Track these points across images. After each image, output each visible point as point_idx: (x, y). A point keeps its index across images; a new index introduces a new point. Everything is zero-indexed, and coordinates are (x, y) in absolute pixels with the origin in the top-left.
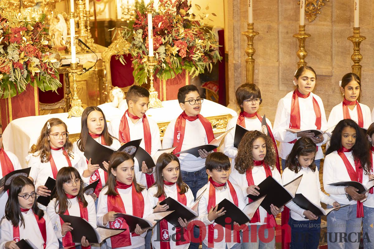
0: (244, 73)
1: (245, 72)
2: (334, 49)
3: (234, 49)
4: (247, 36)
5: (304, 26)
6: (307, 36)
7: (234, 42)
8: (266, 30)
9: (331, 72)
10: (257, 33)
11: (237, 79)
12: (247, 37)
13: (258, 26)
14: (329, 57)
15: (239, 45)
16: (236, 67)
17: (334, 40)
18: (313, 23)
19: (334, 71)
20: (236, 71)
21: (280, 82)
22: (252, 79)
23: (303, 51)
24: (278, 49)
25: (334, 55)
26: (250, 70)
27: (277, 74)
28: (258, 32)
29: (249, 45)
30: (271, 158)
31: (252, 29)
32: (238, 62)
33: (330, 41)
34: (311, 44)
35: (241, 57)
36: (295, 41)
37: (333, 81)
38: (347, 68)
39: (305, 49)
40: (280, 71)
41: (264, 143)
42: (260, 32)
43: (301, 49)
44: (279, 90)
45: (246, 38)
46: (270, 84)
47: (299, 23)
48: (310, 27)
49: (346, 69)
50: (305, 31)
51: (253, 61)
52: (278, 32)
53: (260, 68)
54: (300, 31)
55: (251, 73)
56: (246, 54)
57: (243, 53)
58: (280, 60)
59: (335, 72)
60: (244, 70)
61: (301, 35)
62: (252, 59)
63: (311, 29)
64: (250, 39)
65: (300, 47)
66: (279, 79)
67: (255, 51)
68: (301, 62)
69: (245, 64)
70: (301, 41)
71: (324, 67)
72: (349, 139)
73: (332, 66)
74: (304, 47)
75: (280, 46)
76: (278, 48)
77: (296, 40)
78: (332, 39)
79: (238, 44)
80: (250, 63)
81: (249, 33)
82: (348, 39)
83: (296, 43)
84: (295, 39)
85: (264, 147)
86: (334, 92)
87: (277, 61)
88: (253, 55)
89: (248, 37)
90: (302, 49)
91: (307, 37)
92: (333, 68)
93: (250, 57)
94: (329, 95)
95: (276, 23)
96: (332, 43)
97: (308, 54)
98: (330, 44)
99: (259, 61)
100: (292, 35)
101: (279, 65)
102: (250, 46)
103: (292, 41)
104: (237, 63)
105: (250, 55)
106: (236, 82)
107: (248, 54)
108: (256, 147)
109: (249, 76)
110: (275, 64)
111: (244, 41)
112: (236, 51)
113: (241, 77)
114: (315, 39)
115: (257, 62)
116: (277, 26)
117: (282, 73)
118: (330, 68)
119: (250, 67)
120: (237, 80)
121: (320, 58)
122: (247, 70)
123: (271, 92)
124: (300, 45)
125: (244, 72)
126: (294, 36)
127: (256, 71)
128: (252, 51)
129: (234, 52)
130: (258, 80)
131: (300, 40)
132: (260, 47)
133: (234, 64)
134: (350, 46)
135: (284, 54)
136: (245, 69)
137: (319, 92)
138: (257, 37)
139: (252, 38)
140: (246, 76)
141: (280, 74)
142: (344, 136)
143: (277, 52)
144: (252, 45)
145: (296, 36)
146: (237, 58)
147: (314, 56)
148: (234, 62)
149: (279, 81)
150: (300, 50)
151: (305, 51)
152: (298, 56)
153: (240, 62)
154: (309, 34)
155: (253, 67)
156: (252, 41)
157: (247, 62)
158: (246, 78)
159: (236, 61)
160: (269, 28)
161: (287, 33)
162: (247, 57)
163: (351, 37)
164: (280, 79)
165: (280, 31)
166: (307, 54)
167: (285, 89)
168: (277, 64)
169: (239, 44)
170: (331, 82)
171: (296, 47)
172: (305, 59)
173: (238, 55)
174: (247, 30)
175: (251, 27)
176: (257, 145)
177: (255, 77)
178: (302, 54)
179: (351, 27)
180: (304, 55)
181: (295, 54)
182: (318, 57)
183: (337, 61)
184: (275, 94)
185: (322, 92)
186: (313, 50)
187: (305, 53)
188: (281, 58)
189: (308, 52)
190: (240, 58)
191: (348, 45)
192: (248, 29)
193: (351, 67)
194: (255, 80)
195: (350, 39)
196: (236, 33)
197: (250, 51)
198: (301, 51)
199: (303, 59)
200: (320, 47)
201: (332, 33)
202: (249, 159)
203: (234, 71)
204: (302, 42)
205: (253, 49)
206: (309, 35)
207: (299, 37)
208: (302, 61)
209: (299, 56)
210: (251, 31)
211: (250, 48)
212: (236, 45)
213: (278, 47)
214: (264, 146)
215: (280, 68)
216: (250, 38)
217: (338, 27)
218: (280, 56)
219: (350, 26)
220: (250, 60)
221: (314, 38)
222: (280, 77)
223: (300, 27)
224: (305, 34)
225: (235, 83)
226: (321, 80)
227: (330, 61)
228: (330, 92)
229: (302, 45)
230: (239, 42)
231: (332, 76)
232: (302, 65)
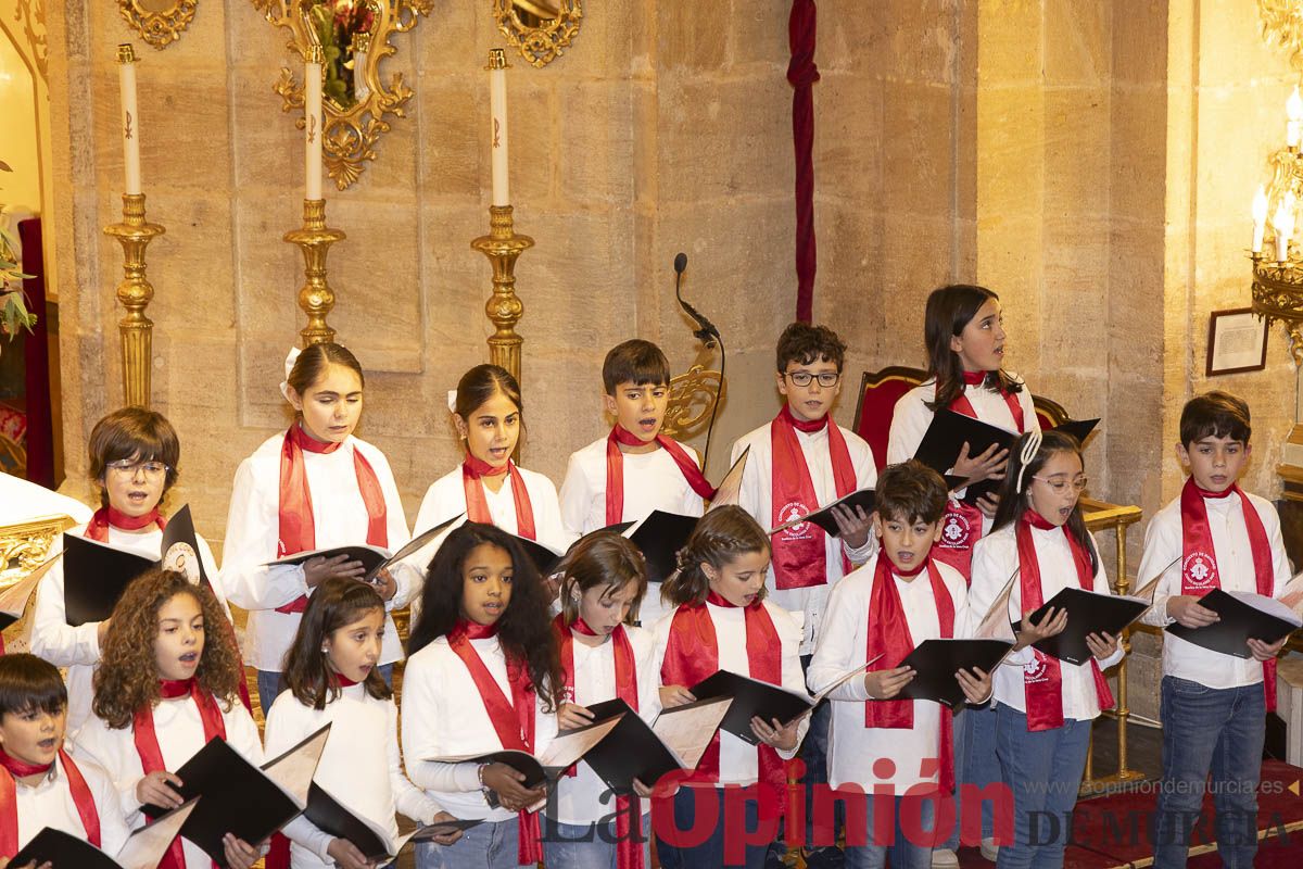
0: (115, 369)
1: (120, 366)
2: (426, 280)
3: (79, 285)
4: (122, 239)
5: (322, 204)
6: (333, 238)
7: (78, 261)
8: (189, 219)
9: (420, 362)
10: (160, 230)
11: (92, 392)
12: (122, 242)
13: (158, 206)
14: (410, 309)
15: (97, 272)
16: (86, 351)
17: (425, 249)
18: (351, 192)
19: (427, 356)
20: (85, 363)
21: (245, 400)
22: (146, 393)
23: (319, 291)
24: (234, 285)
25: (425, 300)
26: (138, 361)
27: (233, 371)
28: (160, 226)
29: (129, 270)
30: (221, 668)
31: (142, 215)
32: (93, 330)
33: (413, 252)
34: (346, 263)
35: (102, 315)
36: (292, 253)
37: (426, 391)
38: (474, 345)
39: (326, 283)
40: (244, 362)
41: (197, 613)
42: (167, 227)
43: (311, 284)
44: (240, 425)
45: (118, 246)
46: (208, 407)
47: (305, 194)
48: (343, 205)
49: (471, 350)
50: (326, 220)
51: (147, 326)
52: (232, 224)
53: (172, 351)
54: (307, 220)
55: (138, 368)
56: (120, 304)
57: (112, 298)
58: (242, 323)
59: (433, 359)
60: (114, 360)
61: (310, 233)
62: (143, 319)
63: (346, 211)
64: (135, 249)
65: (310, 277)
66: (238, 388)
67: (153, 293)
68: (316, 328)
69: (119, 337)
70: (313, 254)
71: (392, 345)
72: (492, 588)
73: (420, 338)
74: (322, 276)
75: (240, 273)
76: (232, 282)
77: (296, 254)
78: (418, 245)
79: (92, 267)
80: (137, 333)
81: (129, 230)
82: (472, 246)
83: (296, 264)
84: (290, 249)
85: (196, 627)
86: (430, 429)
87: (232, 326)
88: (144, 305)
89: (127, 244)
90: (316, 281)
91: (332, 241)
92: (424, 346)
93: (136, 315)
94: (414, 442)
95: (224, 192)
96: (419, 261)
97: (337, 300)
98: (413, 263)
99: (168, 326)
100: (281, 234)
101: (238, 340)
102: (135, 275)
103: (280, 257)
104: (91, 334)
105: (136, 307)
106: (88, 401)
107: (128, 303)
108: (171, 625)
109: (133, 382)
110: (224, 336)
111: (113, 256)
112: (87, 293)
113: (104, 384)
114: (361, 248)
115: (160, 331)
116: (227, 205)
117: (248, 369)
118: (417, 346)
119: (137, 349)
120: (89, 396)
121: (379, 312)
122: (126, 361)
123: (211, 435)
124: (309, 269)
125: (117, 368)
126: (286, 239)
127: (158, 363)
128: (142, 293)
129: (79, 295)
130: (166, 392)
131: (309, 251)
132: (168, 278)
133: (80, 339)
134: (480, 270)
135: (254, 300)
136: (120, 357)
137: (381, 430)
138: (156, 242)
139: (140, 247)
140: (121, 379)
141: (243, 371)
142: (474, 578)
143: (228, 297)
144: (141, 271)
145: (295, 239)
146: (87, 317)
147: (359, 307)
148: (80, 332)
149: (239, 397)
150: (310, 287)
151: (329, 291)
152: (302, 307)
153: (99, 330)
154: (339, 231)
155: (148, 347)
156: (142, 259)
157: (124, 330)
158: (121, 386)
159: (84, 328)
160: (201, 212)
161: (264, 226)
162: (123, 314)
163: (482, 239)
164: (244, 389)
165: (238, 220)
166: (334, 301)
167: (263, 422)
168: (231, 336)
169: (96, 267)
170: (421, 396)
171: (295, 277)
172: (329, 316)
173: (93, 309)
174: (120, 219)
175: (136, 209)
176: (174, 620)
177: (156, 383)
178: (316, 299)
179: (483, 204)
180: (323, 303)
181: (293, 300)
182: (371, 310)
183: (436, 321)
184: (226, 442)
185: (390, 431)
186: (356, 286)
187: (327, 298)
188: (246, 316)
189: (336, 291)
190: (99, 319)
191: (475, 266)
192: (126, 215)
193: (485, 340)
194: (156, 393)
195: (481, 246)
196: (83, 229)
197: (136, 292)
198: (314, 290)
199: (319, 319)
200: (379, 273)
201: (417, 227)
202: (144, 669)
203: (81, 364)
204: (316, 258)
205: (145, 284)
206: (341, 235)
207: (306, 240)
208: (318, 323)
209: (305, 306)
210: (136, 221)
211: (135, 281)
212: (85, 272)
213: (234, 276)
214: (195, 623)
215: (243, 350)
216: (132, 247)
217: (440, 207)
218: (241, 307)
219: (479, 202)
220: (135, 324)
221: (358, 245)
222: (244, 380)
223: (306, 206)
224: (325, 230)
225: (84, 405)
226: (384, 390)
227: (414, 323)
228: (419, 430)
229: (315, 268)
230: (96, 260)
231: (421, 374)
232: (319, 339)
